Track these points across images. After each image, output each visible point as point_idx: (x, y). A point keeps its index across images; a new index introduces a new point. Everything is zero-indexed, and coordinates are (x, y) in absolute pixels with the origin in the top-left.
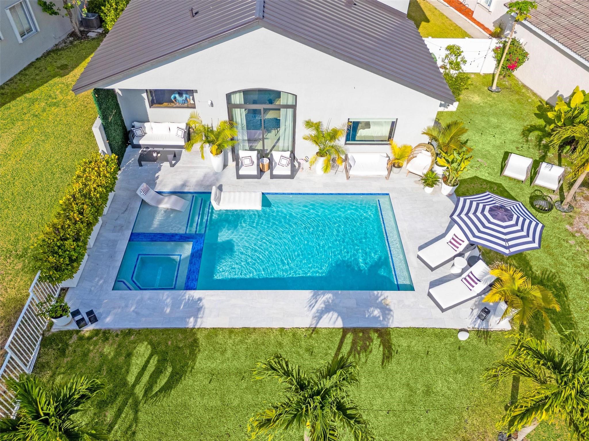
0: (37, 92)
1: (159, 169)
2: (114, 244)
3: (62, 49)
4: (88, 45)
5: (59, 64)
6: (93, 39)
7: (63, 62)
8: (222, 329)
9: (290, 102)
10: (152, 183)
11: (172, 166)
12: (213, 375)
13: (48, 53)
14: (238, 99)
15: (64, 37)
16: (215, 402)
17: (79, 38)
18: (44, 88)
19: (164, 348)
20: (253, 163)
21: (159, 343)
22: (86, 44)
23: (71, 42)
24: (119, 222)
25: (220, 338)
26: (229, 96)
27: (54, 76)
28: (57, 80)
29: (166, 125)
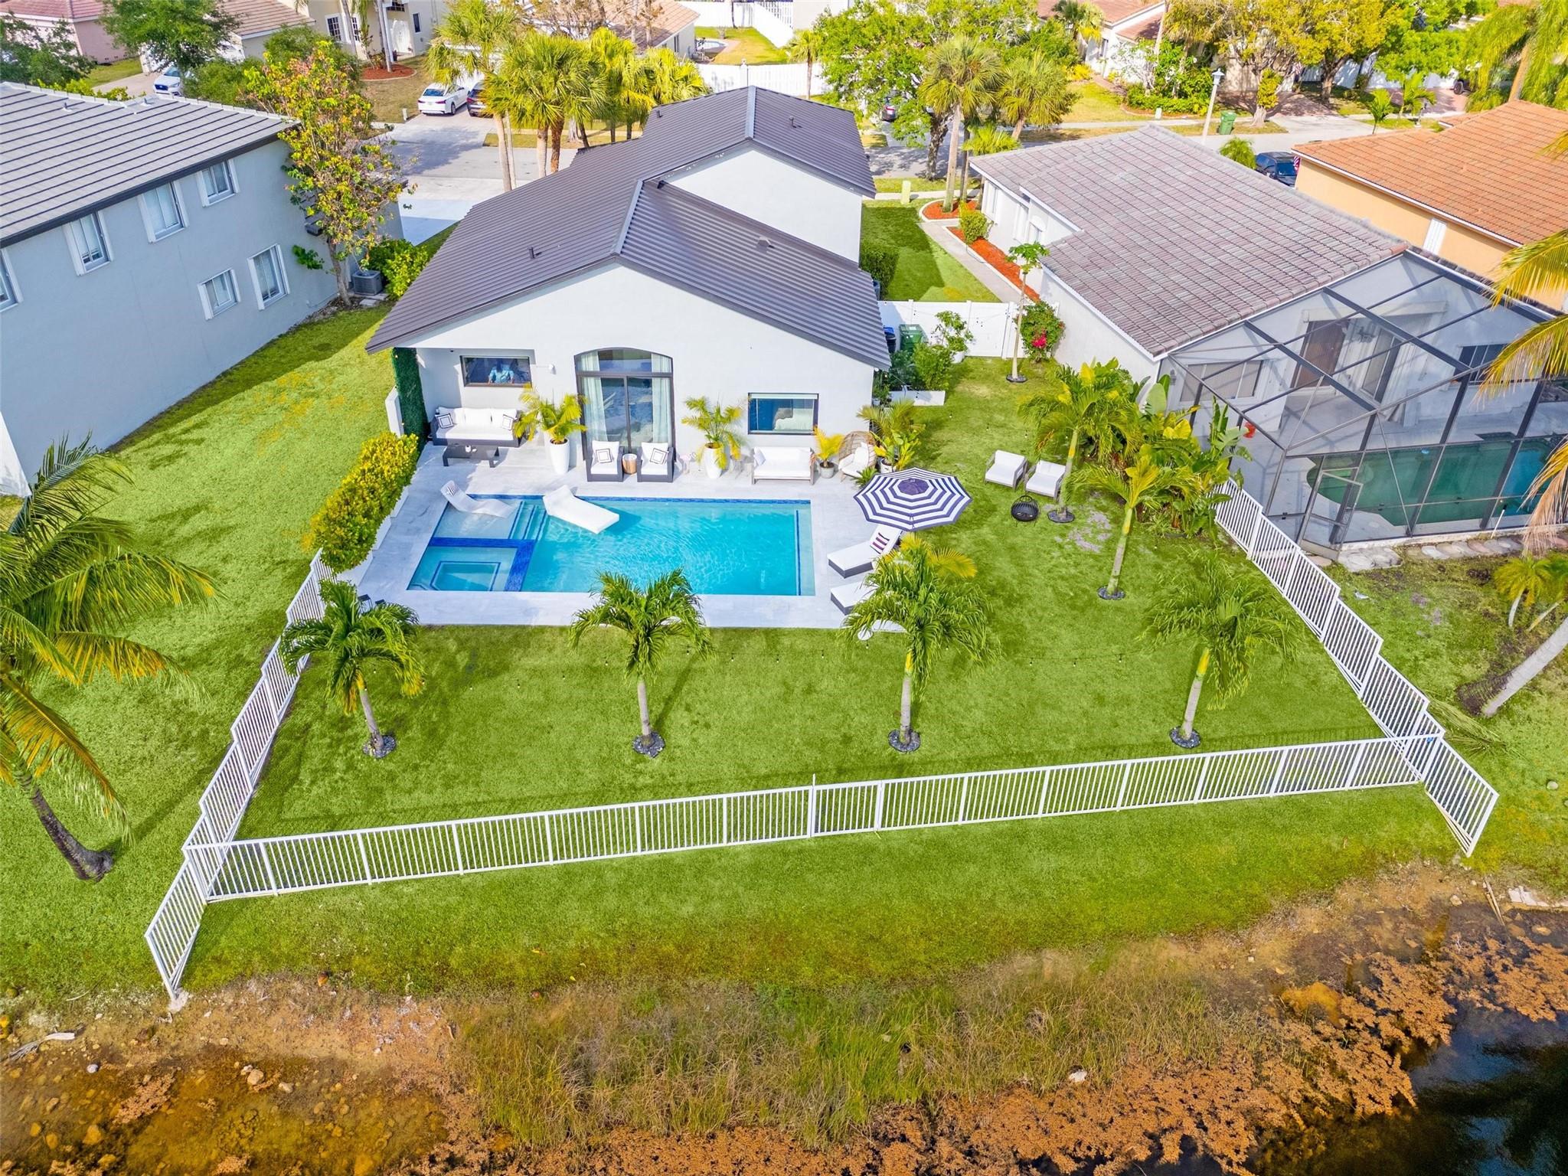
0: (284, 378)
1: (474, 470)
2: (408, 547)
3: (320, 322)
4: (363, 317)
5: (316, 342)
6: (370, 309)
7: (323, 340)
8: (551, 627)
9: (666, 369)
10: (462, 484)
11: (492, 466)
12: (535, 672)
13: (298, 328)
14: (591, 364)
15: (322, 306)
16: (538, 697)
17: (346, 307)
18: (295, 375)
19: (473, 644)
20: (612, 459)
21: (467, 640)
22: (357, 315)
23: (334, 314)
24: (414, 525)
25: (547, 636)
26: (578, 359)
27: (309, 359)
28: (313, 364)
29: (485, 413)
